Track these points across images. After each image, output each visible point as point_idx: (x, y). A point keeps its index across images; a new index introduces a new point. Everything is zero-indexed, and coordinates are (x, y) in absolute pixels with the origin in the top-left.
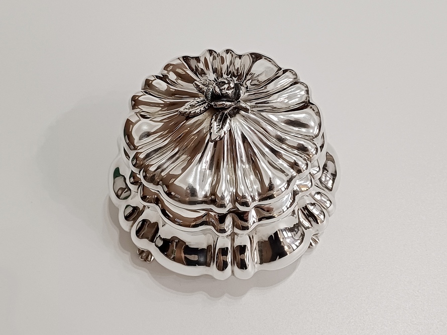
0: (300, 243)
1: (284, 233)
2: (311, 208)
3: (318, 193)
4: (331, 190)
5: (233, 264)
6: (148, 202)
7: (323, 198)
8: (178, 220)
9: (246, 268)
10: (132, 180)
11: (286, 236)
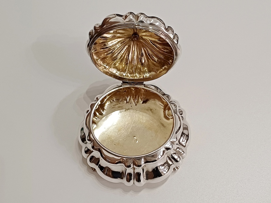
0: (168, 171)
1: (160, 167)
2: (173, 155)
3: (178, 148)
4: (185, 146)
5: (134, 179)
6: (95, 150)
7: (180, 151)
8: (108, 160)
9: (140, 181)
10: (88, 138)
11: (161, 169)
